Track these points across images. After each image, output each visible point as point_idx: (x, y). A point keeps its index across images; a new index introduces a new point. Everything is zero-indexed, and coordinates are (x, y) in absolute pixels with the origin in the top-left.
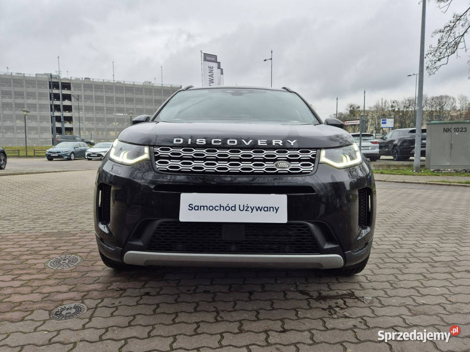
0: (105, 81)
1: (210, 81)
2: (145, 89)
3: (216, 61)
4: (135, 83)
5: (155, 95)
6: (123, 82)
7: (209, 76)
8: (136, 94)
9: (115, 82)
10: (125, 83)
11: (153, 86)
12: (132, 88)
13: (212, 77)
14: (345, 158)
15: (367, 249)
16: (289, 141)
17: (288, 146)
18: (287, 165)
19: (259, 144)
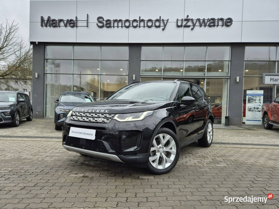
14: (128, 118)
15: (136, 157)
16: (106, 111)
17: (105, 113)
18: (102, 120)
19: (97, 112)
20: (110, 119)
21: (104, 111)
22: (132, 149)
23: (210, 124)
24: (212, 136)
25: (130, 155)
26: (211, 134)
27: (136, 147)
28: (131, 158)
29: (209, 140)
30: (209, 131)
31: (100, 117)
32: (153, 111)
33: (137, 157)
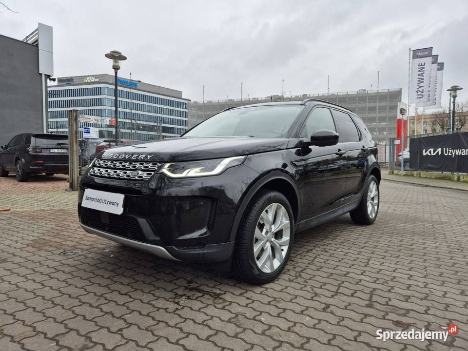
0: (320, 95)
1: (418, 81)
2: (359, 97)
3: (430, 55)
4: (349, 93)
5: (369, 102)
6: (336, 94)
7: (419, 75)
8: (350, 103)
9: (329, 94)
10: (339, 94)
11: (368, 93)
12: (346, 98)
13: (422, 76)
14: (188, 170)
15: (203, 250)
16: (148, 156)
17: (146, 160)
18: (138, 174)
19: (132, 158)
20: (153, 173)
21: (144, 156)
22: (196, 235)
23: (374, 184)
24: (376, 207)
25: (191, 246)
26: (376, 201)
27: (204, 230)
28: (192, 252)
29: (371, 212)
30: (372, 196)
31: (136, 170)
32: (244, 157)
33: (205, 251)
